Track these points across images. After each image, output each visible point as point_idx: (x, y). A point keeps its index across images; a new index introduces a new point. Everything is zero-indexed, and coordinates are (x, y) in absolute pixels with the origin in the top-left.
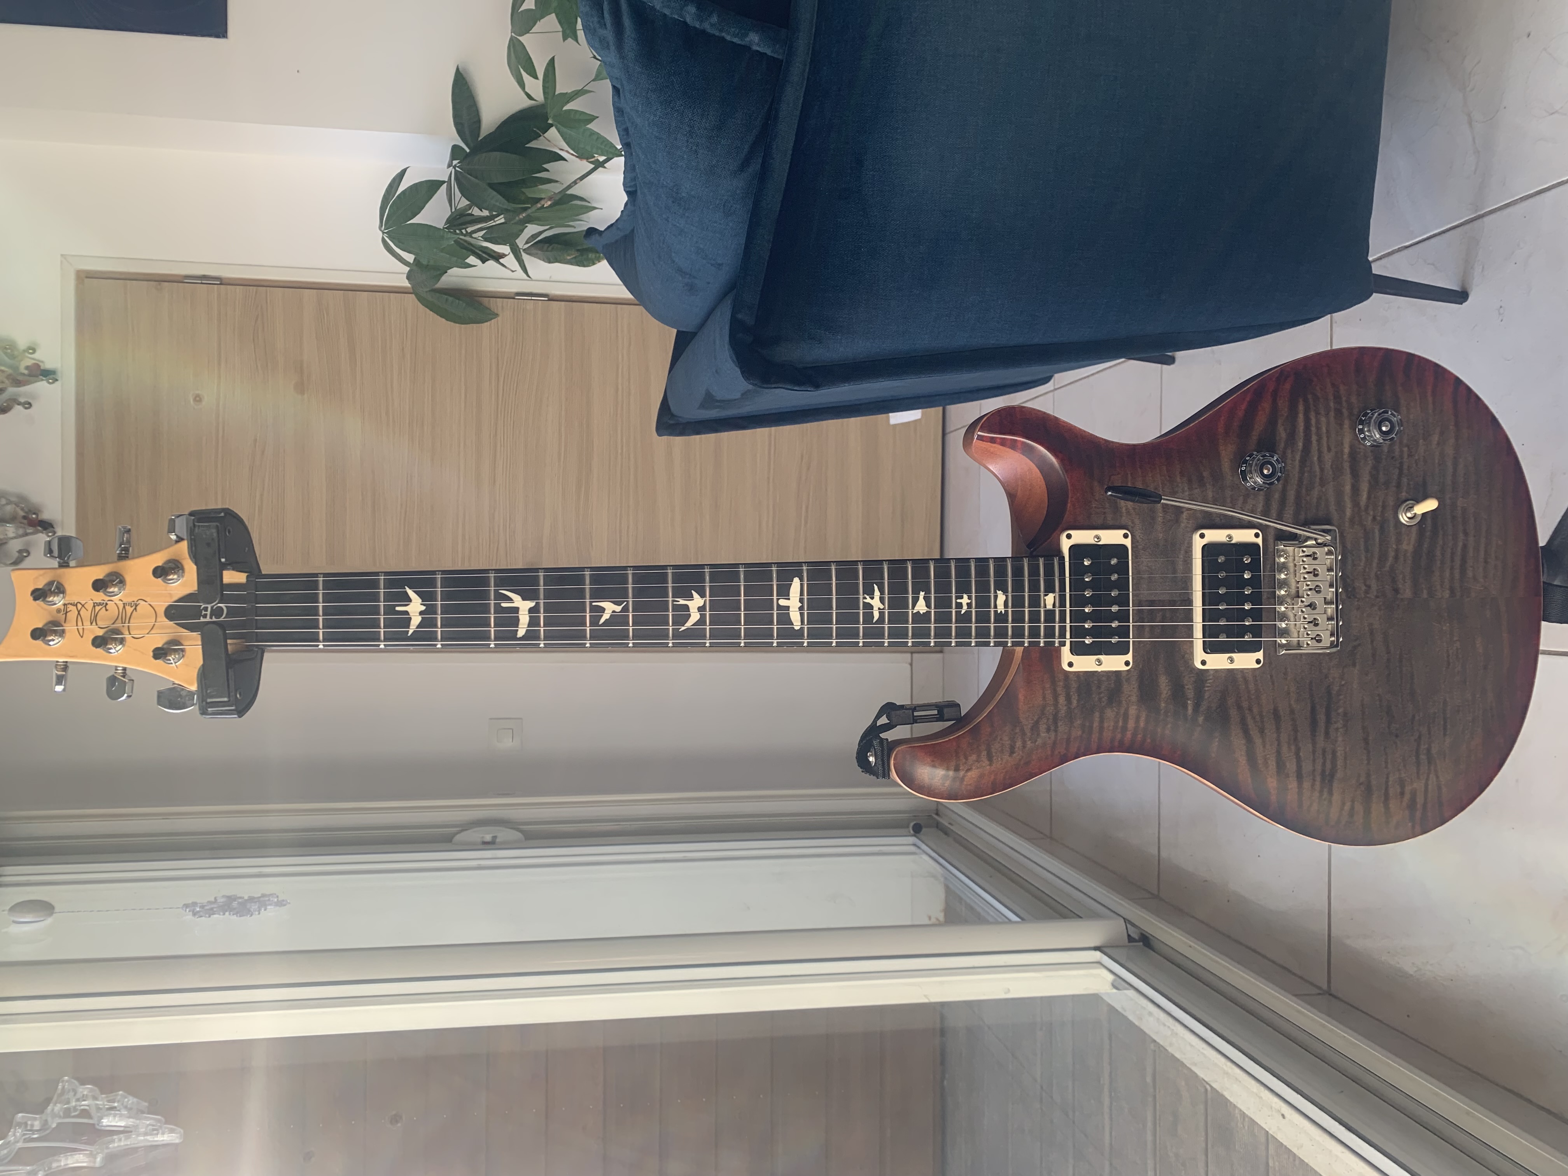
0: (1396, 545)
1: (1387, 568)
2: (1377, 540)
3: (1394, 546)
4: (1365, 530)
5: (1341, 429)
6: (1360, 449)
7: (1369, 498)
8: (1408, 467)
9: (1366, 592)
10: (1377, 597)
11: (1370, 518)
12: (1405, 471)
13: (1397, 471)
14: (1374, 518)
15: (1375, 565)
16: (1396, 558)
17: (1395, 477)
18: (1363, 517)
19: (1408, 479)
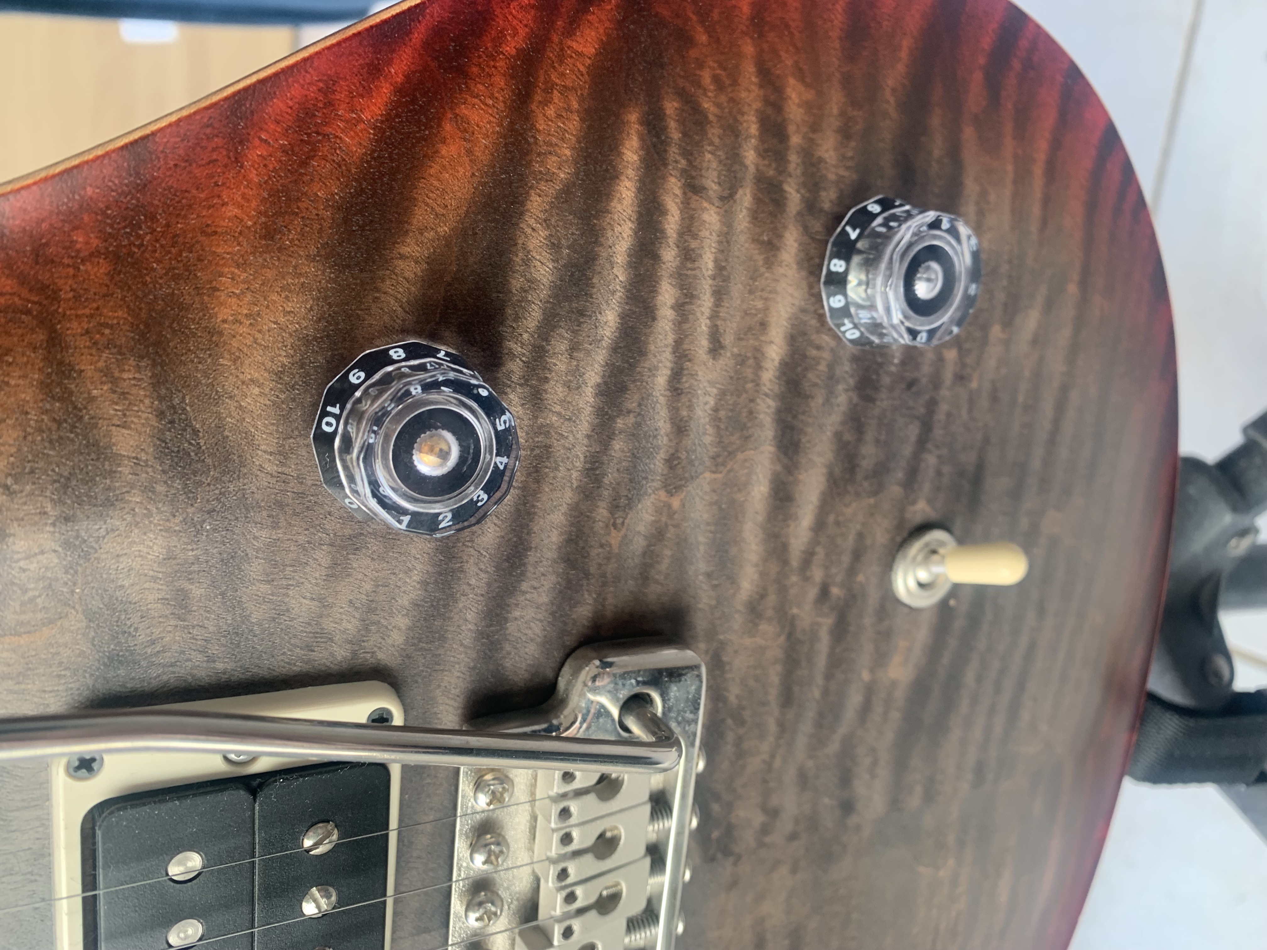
0: (872, 671)
1: (834, 747)
2: (821, 661)
3: (866, 676)
4: (790, 635)
5: (769, 264)
6: (819, 348)
7: (819, 526)
8: (949, 415)
9: (765, 830)
10: (793, 837)
11: (812, 593)
12: (938, 433)
13: (913, 431)
14: (824, 593)
15: (801, 741)
16: (865, 709)
17: (907, 450)
18: (793, 591)
19: (939, 457)
